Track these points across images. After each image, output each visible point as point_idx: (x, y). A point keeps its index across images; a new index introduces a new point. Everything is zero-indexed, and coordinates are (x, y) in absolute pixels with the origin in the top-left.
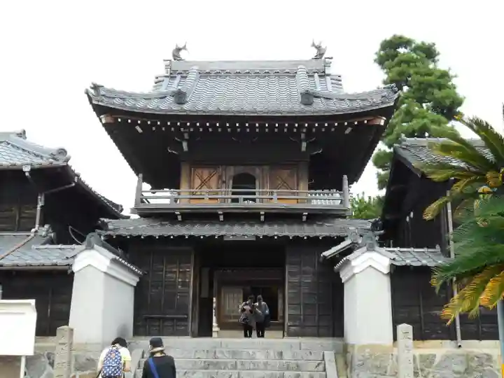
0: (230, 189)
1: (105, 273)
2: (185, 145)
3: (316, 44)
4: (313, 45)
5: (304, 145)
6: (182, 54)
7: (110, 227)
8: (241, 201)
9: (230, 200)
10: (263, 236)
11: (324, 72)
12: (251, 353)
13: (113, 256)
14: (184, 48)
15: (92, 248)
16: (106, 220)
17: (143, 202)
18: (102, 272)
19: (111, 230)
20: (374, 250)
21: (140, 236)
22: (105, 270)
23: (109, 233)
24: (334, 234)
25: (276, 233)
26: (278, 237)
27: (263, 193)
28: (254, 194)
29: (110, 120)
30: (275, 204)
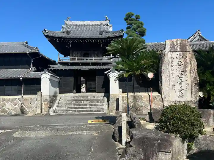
2: (70, 45)
5: (101, 45)
7: (51, 67)
8: (85, 60)
11: (108, 24)
13: (51, 74)
15: (45, 73)
16: (50, 65)
17: (60, 60)
18: (48, 78)
20: (114, 72)
21: (59, 69)
24: (108, 68)
26: (94, 69)
28: (88, 58)
29: (50, 39)
30: (94, 61)
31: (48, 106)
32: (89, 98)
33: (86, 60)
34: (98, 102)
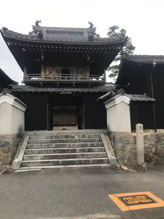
0: (61, 74)
1: (12, 105)
2: (43, 57)
3: (90, 22)
4: (89, 23)
5: (88, 58)
6: (39, 24)
7: (14, 88)
8: (66, 79)
9: (61, 78)
10: (76, 92)
11: (93, 33)
12: (73, 136)
13: (15, 98)
14: (40, 22)
15: (6, 94)
16: (12, 85)
17: (26, 79)
18: (11, 105)
19: (14, 89)
20: (124, 95)
21: (26, 91)
22: (12, 104)
23: (13, 90)
24: (102, 91)
25: (80, 91)
26: (81, 92)
27: (73, 76)
28: (70, 76)
29: (11, 44)
30: (79, 80)
31: (10, 154)
32: (76, 138)
33: (68, 79)
34: (92, 145)
